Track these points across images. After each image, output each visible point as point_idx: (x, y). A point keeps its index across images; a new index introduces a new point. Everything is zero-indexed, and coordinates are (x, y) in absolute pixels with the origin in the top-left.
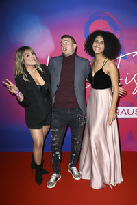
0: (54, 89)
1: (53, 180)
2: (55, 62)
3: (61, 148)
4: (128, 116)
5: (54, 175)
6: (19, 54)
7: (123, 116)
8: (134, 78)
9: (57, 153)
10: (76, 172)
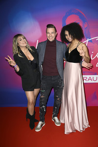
1: (39, 126)
2: (41, 45)
3: (47, 103)
4: (93, 82)
5: (40, 123)
6: (15, 39)
7: (90, 82)
9: (44, 106)
10: (57, 121)
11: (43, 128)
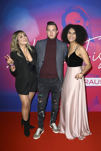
0: (41, 64)
1: (38, 133)
2: (40, 44)
3: (45, 108)
4: (95, 85)
5: (39, 130)
6: (14, 36)
7: (91, 85)
8: (99, 56)
9: (42, 112)
10: (55, 127)
11: (42, 136)
